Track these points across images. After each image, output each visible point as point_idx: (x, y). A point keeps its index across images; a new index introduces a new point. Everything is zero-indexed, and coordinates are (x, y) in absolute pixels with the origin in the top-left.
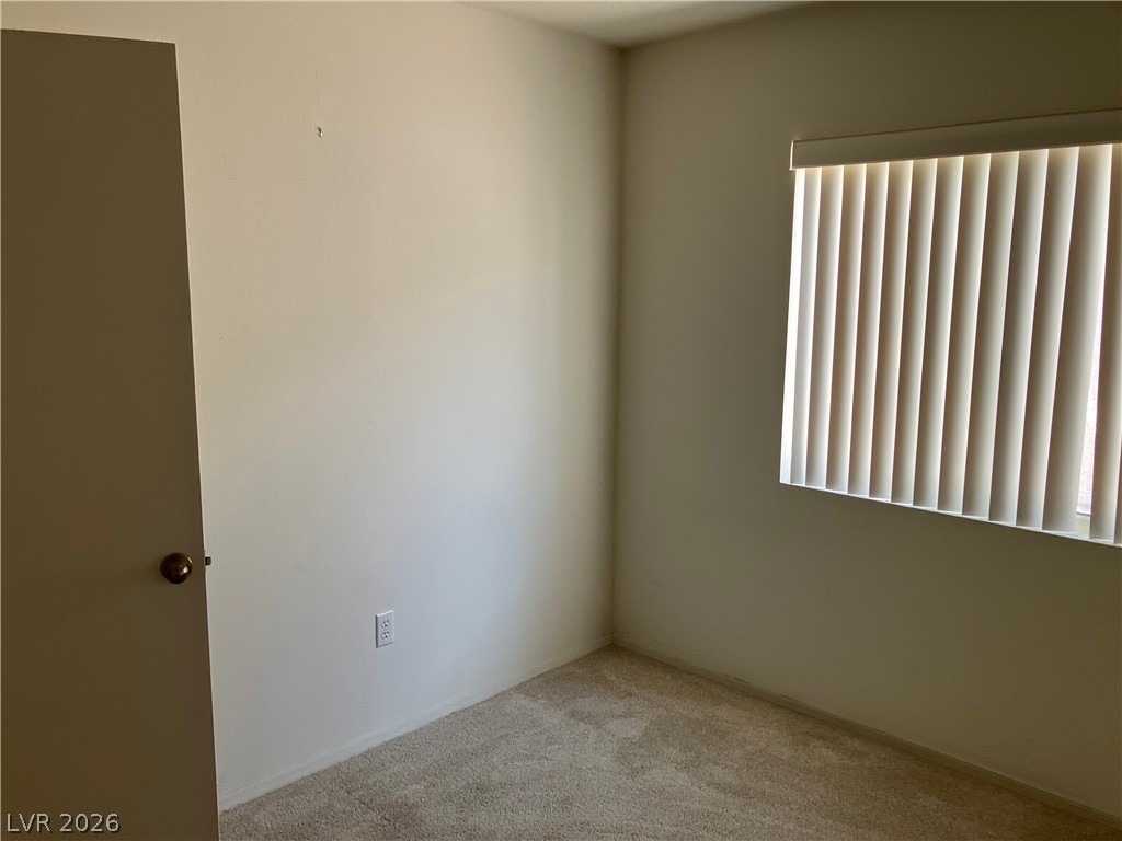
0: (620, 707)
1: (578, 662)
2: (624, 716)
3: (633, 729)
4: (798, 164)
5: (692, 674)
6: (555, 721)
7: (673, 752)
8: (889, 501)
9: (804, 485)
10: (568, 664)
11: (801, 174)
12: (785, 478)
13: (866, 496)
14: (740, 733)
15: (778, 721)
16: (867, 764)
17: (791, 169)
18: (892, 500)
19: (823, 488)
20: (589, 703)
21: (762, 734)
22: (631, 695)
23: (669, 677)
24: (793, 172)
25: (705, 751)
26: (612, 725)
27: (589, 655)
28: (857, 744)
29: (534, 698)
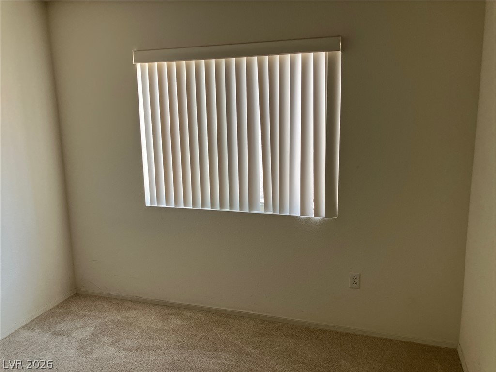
0: (80, 323)
1: (58, 306)
2: (83, 327)
3: (86, 333)
4: (137, 61)
5: (116, 299)
6: (45, 339)
7: (106, 339)
8: (191, 207)
9: (156, 206)
10: (52, 309)
11: (139, 66)
12: (148, 204)
13: (182, 207)
14: (138, 321)
15: (155, 311)
16: (193, 321)
17: (134, 64)
18: (193, 207)
19: (164, 206)
20: (63, 326)
21: (149, 320)
22: (85, 316)
23: (105, 303)
24: (136, 65)
25: (122, 334)
26: (75, 334)
27: (64, 301)
28: (189, 314)
29: (33, 330)
